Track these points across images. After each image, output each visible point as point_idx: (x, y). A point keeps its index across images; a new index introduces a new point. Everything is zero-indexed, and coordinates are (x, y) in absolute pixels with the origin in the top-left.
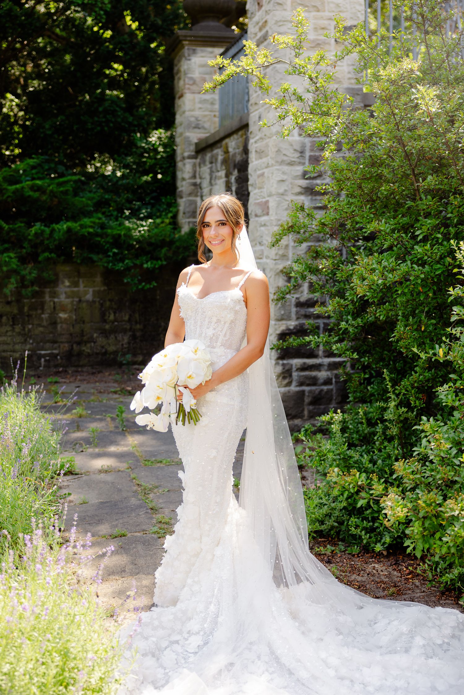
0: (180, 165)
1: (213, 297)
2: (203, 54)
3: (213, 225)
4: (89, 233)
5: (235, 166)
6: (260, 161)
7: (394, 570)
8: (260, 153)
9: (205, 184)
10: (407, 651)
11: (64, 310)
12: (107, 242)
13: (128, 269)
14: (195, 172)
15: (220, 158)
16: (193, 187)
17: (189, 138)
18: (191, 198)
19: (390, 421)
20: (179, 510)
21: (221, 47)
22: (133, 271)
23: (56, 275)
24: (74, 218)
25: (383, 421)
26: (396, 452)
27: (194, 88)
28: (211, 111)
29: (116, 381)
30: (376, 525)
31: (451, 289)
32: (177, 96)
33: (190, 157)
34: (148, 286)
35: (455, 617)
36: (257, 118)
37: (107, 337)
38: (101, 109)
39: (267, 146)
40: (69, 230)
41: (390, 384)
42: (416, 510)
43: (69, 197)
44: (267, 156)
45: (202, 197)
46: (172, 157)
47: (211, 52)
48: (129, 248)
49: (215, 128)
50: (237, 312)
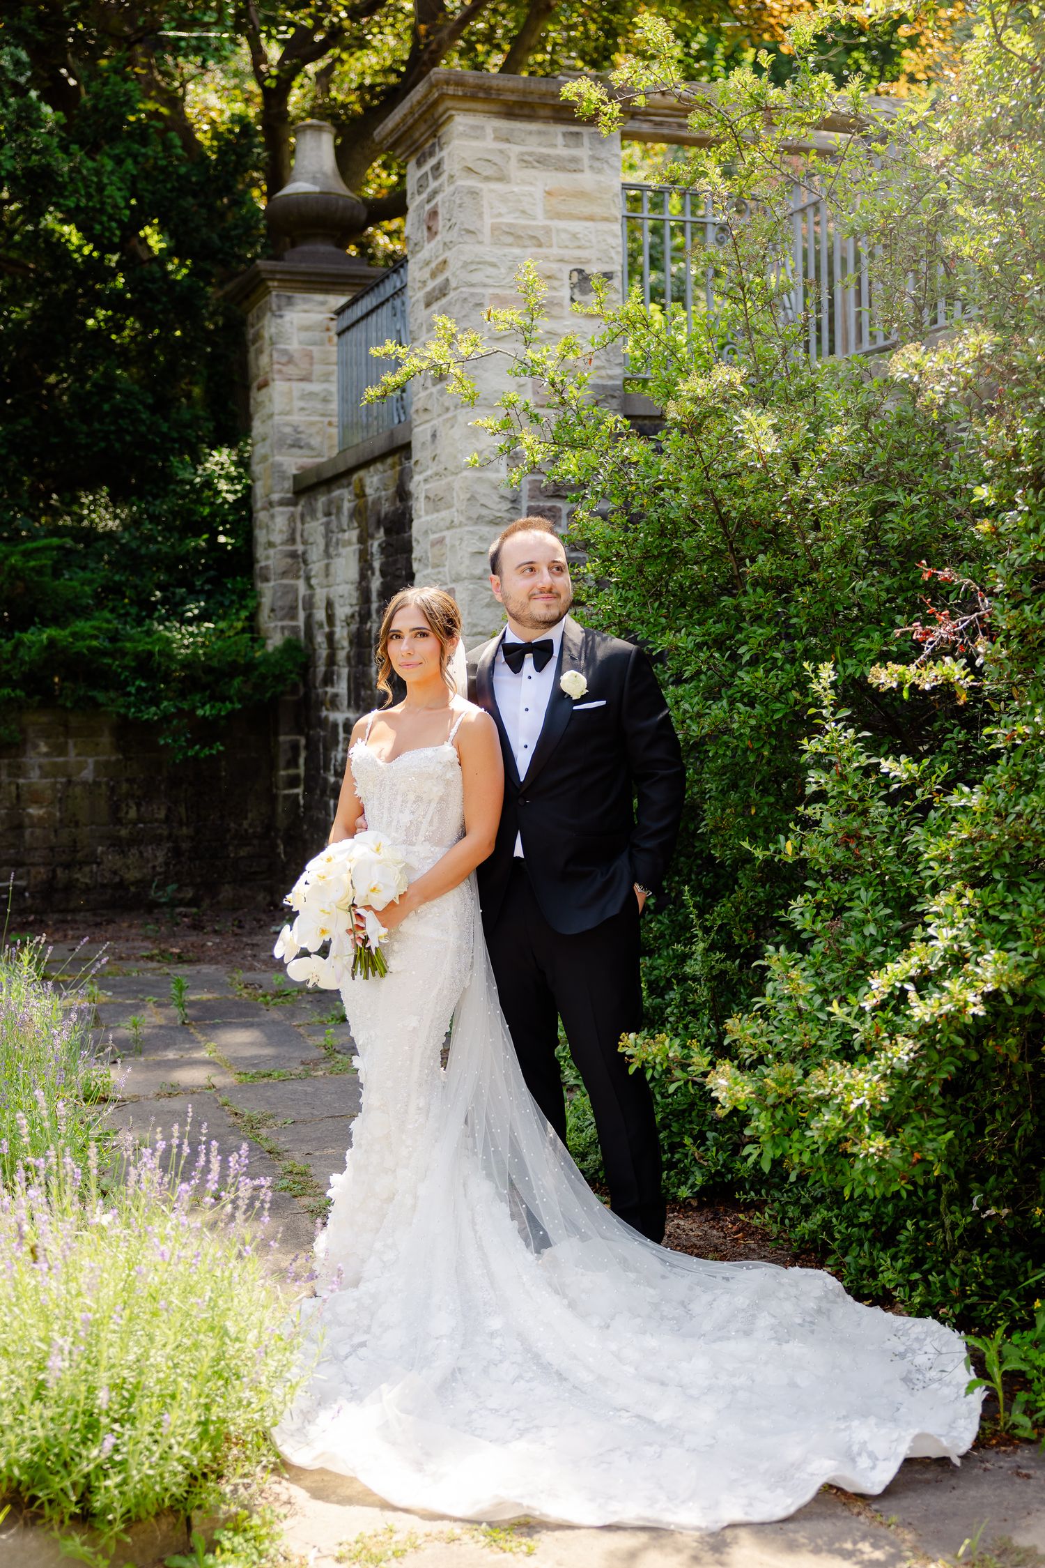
0: (262, 516)
1: (407, 758)
2: (306, 307)
3: (407, 635)
4: (90, 648)
5: (379, 523)
6: (435, 515)
7: (713, 1227)
8: (436, 502)
9: (315, 554)
10: (747, 1333)
11: (37, 800)
12: (125, 668)
13: (166, 718)
14: (293, 531)
15: (347, 506)
16: (289, 560)
17: (281, 465)
18: (285, 581)
19: (695, 979)
20: (354, 1126)
21: (342, 293)
22: (175, 722)
23: (23, 731)
24: (56, 620)
25: (682, 979)
26: (707, 1031)
27: (290, 370)
28: (323, 415)
29: (146, 938)
30: (677, 1156)
31: (805, 741)
32: (255, 385)
33: (282, 503)
34: (206, 751)
35: (820, 1283)
36: (429, 438)
37: (123, 853)
38: (106, 407)
39: (450, 488)
40: (52, 642)
41: (695, 912)
42: (761, 1093)
43: (46, 579)
44: (450, 507)
45: (308, 579)
46: (245, 501)
47: (323, 303)
48: (166, 678)
49: (331, 447)
50: (448, 783)
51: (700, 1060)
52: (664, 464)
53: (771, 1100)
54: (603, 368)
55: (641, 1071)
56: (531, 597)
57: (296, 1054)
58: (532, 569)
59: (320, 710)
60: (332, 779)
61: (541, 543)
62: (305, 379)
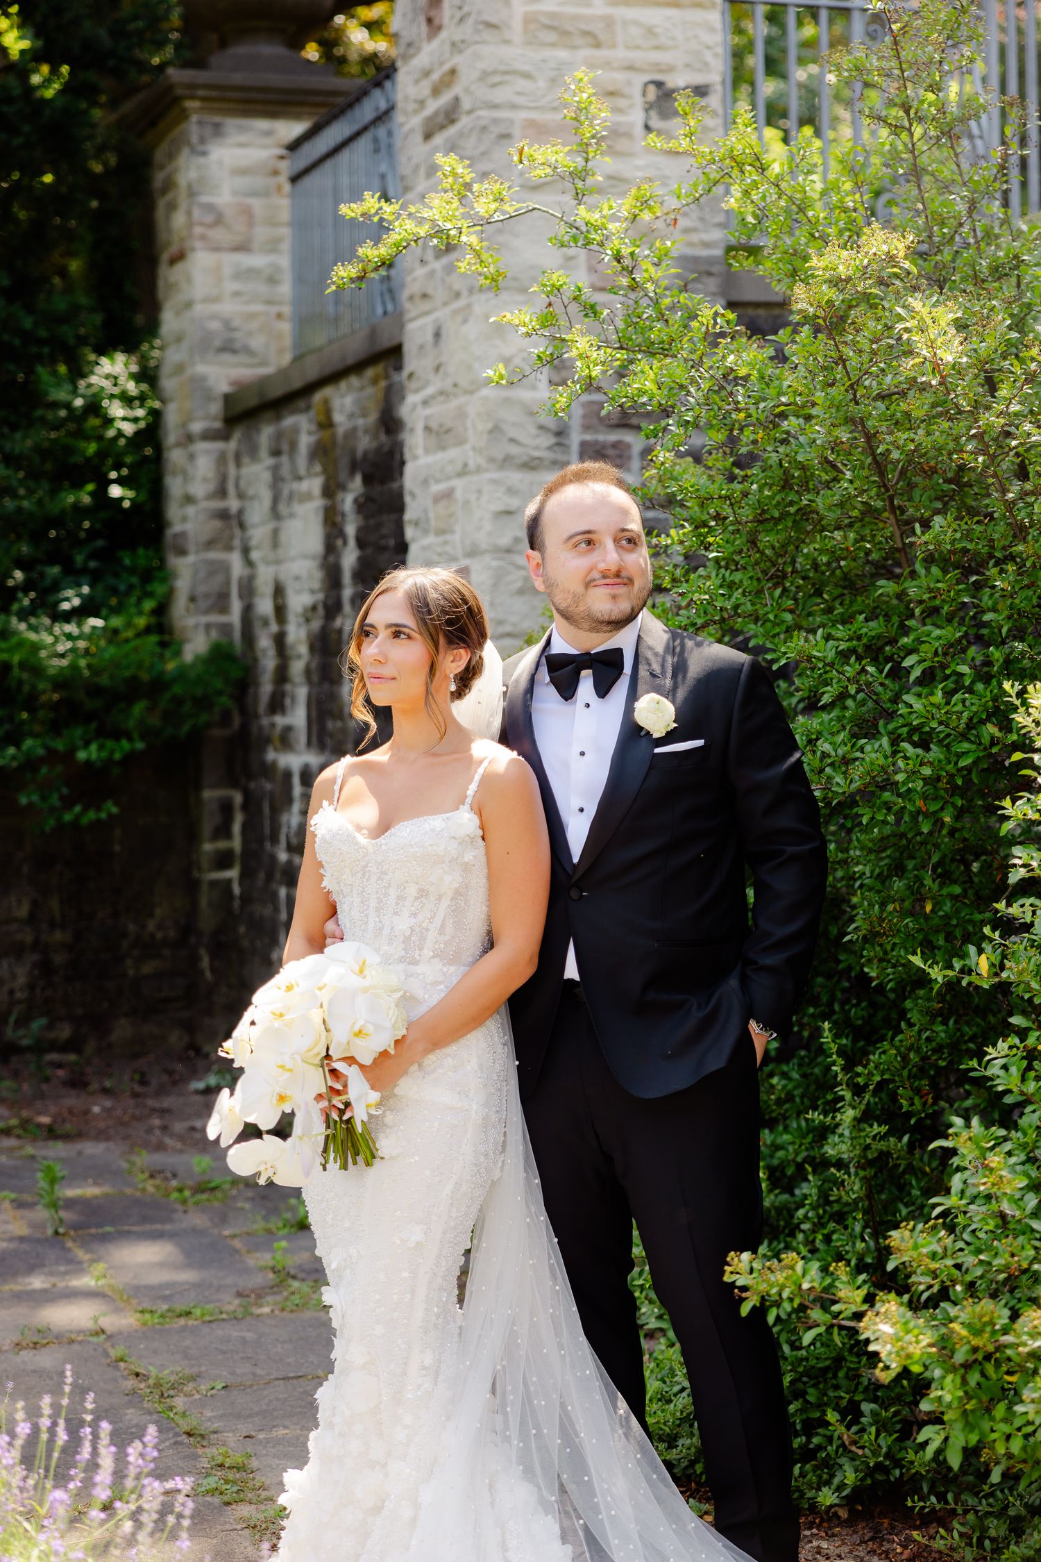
0: (175, 456)
1: (406, 832)
2: (243, 138)
3: (382, 633)
5: (354, 467)
6: (440, 456)
7: (872, 1552)
8: (441, 435)
9: (257, 514)
13: (31, 764)
14: (223, 479)
15: (305, 441)
16: (218, 524)
17: (203, 379)
18: (211, 555)
19: (840, 1164)
20: (323, 1395)
21: (297, 117)
22: (44, 770)
25: (822, 1164)
26: (860, 1246)
27: (218, 234)
28: (269, 302)
30: (816, 1440)
31: (1007, 802)
32: (165, 257)
33: (208, 436)
34: (91, 815)
36: (429, 337)
39: (461, 414)
41: (841, 1061)
42: (945, 1345)
44: (461, 442)
45: (246, 551)
46: (151, 433)
47: (268, 133)
48: (31, 703)
49: (281, 351)
50: (466, 868)
51: (850, 1295)
52: (789, 379)
53: (960, 1356)
54: (694, 230)
55: (760, 1312)
56: (588, 584)
57: (229, 1281)
58: (589, 542)
59: (262, 750)
60: (283, 856)
61: (603, 502)
62: (242, 247)
